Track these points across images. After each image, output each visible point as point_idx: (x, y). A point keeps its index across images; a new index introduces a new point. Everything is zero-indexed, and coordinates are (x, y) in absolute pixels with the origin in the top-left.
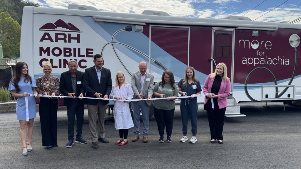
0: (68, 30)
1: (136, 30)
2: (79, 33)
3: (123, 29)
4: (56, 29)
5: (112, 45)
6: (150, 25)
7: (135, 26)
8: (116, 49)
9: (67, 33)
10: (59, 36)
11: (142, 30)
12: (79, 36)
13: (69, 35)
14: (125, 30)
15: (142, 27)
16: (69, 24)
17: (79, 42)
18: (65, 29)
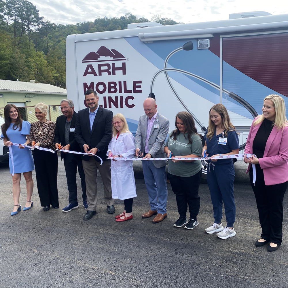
0: (112, 58)
1: (199, 46)
2: (124, 61)
3: (180, 48)
4: (99, 59)
5: (166, 73)
6: (221, 37)
7: (197, 40)
8: (171, 79)
9: (110, 63)
10: (103, 68)
11: (209, 46)
12: (124, 64)
13: (114, 65)
14: (183, 49)
15: (208, 41)
16: (113, 50)
17: (124, 73)
18: (108, 58)
